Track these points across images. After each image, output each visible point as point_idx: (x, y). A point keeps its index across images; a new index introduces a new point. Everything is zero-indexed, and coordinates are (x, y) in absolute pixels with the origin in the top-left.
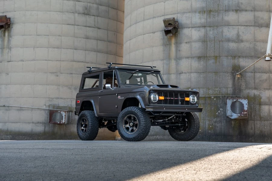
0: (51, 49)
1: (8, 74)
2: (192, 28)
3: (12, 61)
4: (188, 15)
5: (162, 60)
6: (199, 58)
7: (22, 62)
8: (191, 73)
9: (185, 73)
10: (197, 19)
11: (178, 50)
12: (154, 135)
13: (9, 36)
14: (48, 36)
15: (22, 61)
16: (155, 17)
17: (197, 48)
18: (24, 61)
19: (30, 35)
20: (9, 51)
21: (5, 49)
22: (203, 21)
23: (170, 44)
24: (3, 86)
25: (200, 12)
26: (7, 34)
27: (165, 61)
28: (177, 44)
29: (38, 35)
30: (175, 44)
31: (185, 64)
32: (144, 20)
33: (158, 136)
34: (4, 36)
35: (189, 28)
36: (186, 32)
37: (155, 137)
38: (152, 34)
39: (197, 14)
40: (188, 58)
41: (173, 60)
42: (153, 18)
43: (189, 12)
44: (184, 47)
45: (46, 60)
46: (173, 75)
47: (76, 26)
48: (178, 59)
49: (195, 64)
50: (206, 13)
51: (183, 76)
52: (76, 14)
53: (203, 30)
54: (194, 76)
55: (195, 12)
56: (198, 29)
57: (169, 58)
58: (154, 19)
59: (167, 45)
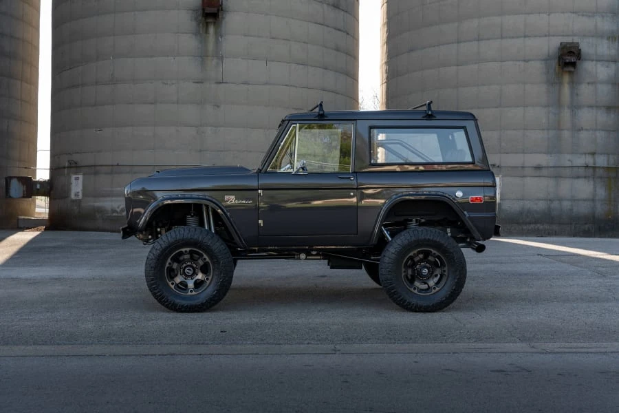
0: (293, 66)
1: (218, 107)
2: (597, 61)
3: (226, 83)
4: (591, 40)
5: (545, 107)
6: (609, 108)
7: (246, 86)
8: (596, 130)
9: (586, 130)
10: (605, 48)
11: (574, 94)
12: (530, 223)
13: (218, 34)
14: (289, 40)
15: (246, 83)
16: (529, 37)
17: (605, 93)
18: (249, 84)
19: (259, 37)
20: (218, 64)
21: (210, 58)
22: (613, 52)
23: (561, 83)
24: (210, 128)
25: (608, 38)
26: (212, 30)
27: (551, 109)
28: (573, 84)
29: (273, 38)
30: (569, 83)
31: (586, 116)
32: (502, 38)
33: (539, 225)
34: (207, 32)
35: (593, 61)
36: (587, 66)
37: (532, 226)
38: (522, 64)
39: (605, 41)
40: (591, 107)
41: (566, 108)
42: (525, 37)
43: (593, 36)
44: (585, 91)
45: (286, 85)
46: (566, 131)
47: (325, 27)
48: (575, 107)
49: (602, 117)
50: (617, 41)
51: (583, 135)
52: (325, 6)
53: (613, 66)
54: (600, 135)
55: (602, 37)
56: (606, 64)
57: (559, 104)
58: (527, 39)
59: (554, 82)
